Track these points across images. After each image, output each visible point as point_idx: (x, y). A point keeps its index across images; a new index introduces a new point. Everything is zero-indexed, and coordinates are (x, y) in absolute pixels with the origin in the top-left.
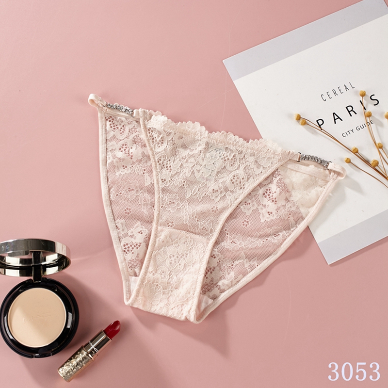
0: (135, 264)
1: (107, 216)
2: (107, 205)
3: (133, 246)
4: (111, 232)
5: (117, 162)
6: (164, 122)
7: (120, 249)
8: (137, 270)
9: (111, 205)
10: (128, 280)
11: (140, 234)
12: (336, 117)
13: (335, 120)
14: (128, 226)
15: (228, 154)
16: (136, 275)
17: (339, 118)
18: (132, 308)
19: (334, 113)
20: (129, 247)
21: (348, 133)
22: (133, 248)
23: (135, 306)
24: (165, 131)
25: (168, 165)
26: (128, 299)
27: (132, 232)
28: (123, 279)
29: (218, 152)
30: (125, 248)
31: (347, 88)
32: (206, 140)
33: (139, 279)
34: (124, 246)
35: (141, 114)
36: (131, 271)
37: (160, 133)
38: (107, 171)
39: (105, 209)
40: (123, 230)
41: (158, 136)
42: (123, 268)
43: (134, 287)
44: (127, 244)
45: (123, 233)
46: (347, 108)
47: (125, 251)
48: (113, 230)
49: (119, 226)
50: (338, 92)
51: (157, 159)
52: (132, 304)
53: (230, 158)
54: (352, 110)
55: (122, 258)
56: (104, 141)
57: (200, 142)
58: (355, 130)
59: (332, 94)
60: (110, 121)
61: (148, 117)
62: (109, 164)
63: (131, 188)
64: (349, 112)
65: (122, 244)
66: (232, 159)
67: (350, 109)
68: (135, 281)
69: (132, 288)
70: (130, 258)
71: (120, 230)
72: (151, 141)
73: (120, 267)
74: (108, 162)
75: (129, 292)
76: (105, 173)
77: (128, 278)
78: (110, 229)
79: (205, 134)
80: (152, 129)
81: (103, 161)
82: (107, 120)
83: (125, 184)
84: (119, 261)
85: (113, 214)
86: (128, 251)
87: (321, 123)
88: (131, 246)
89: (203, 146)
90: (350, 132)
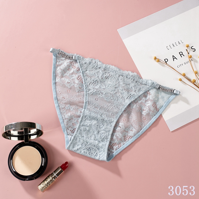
12: (174, 58)
21: (180, 66)
31: (179, 43)
46: (179, 53)
50: (175, 45)
54: (182, 54)
58: (184, 64)
59: (172, 46)
87: (166, 60)
90: (181, 65)
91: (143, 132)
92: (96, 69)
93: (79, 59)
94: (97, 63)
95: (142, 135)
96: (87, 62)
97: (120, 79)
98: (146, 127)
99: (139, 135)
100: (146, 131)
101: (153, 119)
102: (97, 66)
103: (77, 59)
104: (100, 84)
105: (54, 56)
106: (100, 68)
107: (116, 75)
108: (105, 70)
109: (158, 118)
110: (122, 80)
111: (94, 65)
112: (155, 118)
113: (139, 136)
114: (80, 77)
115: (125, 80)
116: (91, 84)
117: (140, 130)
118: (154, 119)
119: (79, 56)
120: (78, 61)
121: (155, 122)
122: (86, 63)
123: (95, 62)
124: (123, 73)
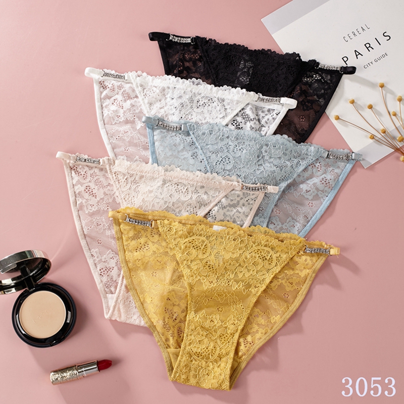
0: (111, 284)
1: (83, 248)
2: (82, 238)
3: (107, 270)
4: (88, 260)
5: (86, 202)
6: (127, 166)
7: (97, 273)
8: (113, 289)
9: (85, 238)
10: (106, 297)
11: (112, 259)
12: (357, 54)
13: (357, 56)
14: (101, 254)
15: (182, 188)
16: (112, 293)
17: (360, 54)
18: (111, 320)
19: (355, 51)
20: (104, 271)
21: (368, 65)
22: (108, 272)
23: (113, 319)
24: (129, 174)
25: (133, 201)
26: (107, 313)
27: (105, 259)
28: (102, 297)
29: (173, 187)
30: (101, 272)
31: (363, 30)
32: (163, 177)
33: (115, 296)
34: (100, 270)
35: (106, 162)
36: (108, 290)
37: (124, 175)
38: (78, 211)
39: (81, 241)
40: (98, 257)
41: (123, 178)
42: (101, 288)
43: (112, 303)
44: (102, 269)
45: (98, 260)
46: (365, 45)
47: (101, 275)
48: (90, 259)
49: (94, 254)
50: (356, 33)
51: (122, 197)
52: (110, 318)
53: (184, 191)
54: (370, 47)
55: (99, 281)
56: (72, 186)
57: (158, 179)
58: (374, 62)
59: (352, 36)
60: (74, 170)
61: (112, 163)
62: (79, 204)
63: (99, 224)
64: (367, 48)
65: (98, 269)
66: (185, 192)
67: (368, 46)
68: (112, 298)
69: (110, 304)
70: (106, 280)
71: (95, 258)
72: (117, 182)
73: (99, 288)
74: (78, 203)
75: (108, 308)
76: (77, 213)
77: (106, 296)
78: (87, 257)
79: (161, 172)
80: (117, 172)
81: (73, 203)
82: (72, 169)
83: (94, 220)
84: (97, 283)
85: (88, 245)
86: (104, 274)
87: (345, 59)
88: (106, 270)
89: (161, 183)
90: (370, 64)
91: (312, 226)
92: (222, 140)
93: (193, 128)
94: (223, 130)
95: (310, 230)
96: (206, 132)
97: (263, 152)
98: (316, 217)
99: (306, 231)
100: (316, 223)
101: (324, 203)
102: (222, 136)
103: (189, 129)
104: (234, 162)
105: (149, 128)
106: (228, 137)
107: (256, 145)
108: (237, 139)
109: (333, 200)
110: (267, 152)
111: (218, 134)
112: (328, 200)
113: (307, 233)
114: (196, 154)
115: (273, 152)
116: (218, 164)
117: (306, 224)
118: (326, 202)
119: (191, 125)
120: (191, 133)
121: (329, 207)
122: (204, 134)
123: (219, 130)
124: (268, 141)
